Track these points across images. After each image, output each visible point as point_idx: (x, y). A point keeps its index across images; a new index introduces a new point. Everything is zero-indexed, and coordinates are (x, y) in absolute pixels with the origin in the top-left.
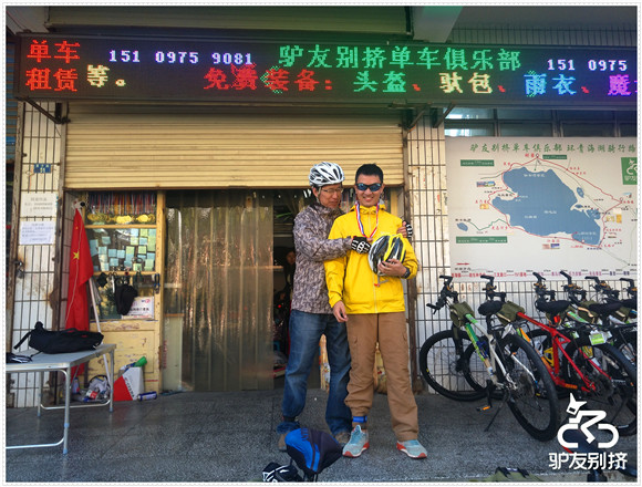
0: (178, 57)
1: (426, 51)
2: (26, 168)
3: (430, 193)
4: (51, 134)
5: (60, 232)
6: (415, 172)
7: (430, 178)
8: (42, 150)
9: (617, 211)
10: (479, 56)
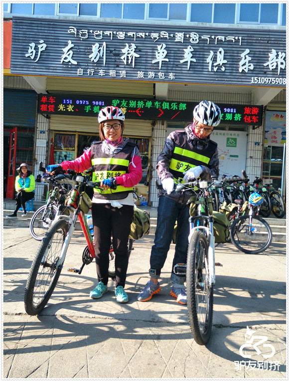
0: (83, 102)
1: (157, 103)
2: (38, 132)
3: (159, 147)
4: (45, 122)
5: (47, 151)
6: (155, 140)
7: (160, 142)
8: (42, 126)
9: (224, 156)
10: (173, 105)
